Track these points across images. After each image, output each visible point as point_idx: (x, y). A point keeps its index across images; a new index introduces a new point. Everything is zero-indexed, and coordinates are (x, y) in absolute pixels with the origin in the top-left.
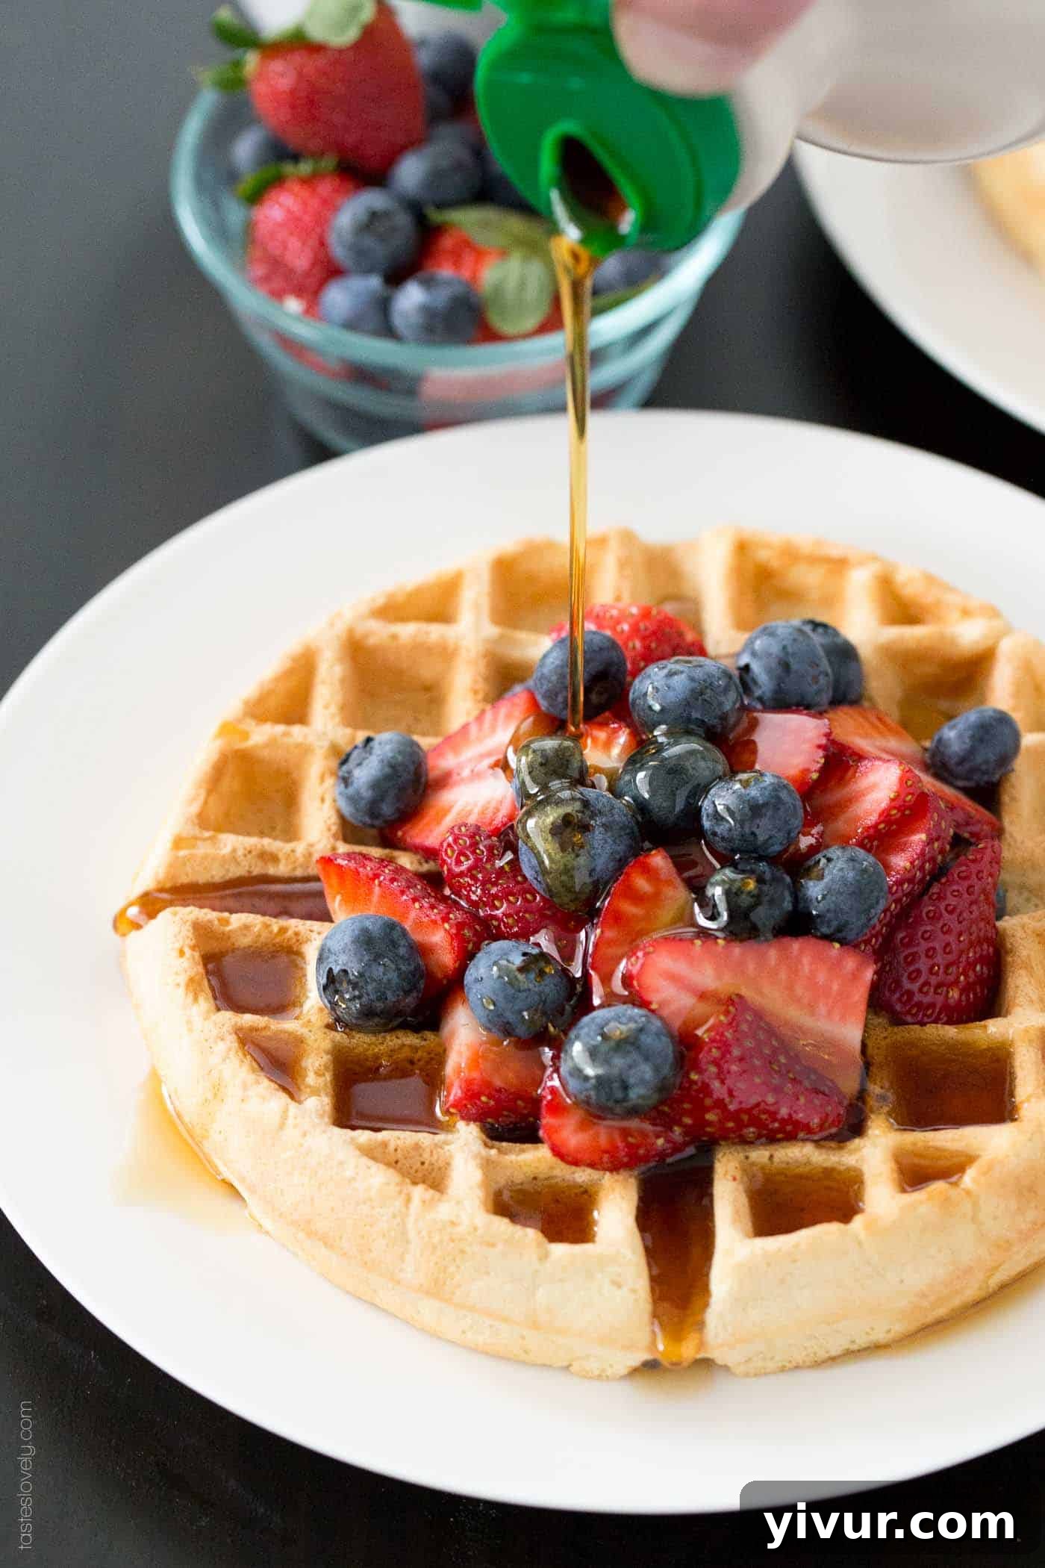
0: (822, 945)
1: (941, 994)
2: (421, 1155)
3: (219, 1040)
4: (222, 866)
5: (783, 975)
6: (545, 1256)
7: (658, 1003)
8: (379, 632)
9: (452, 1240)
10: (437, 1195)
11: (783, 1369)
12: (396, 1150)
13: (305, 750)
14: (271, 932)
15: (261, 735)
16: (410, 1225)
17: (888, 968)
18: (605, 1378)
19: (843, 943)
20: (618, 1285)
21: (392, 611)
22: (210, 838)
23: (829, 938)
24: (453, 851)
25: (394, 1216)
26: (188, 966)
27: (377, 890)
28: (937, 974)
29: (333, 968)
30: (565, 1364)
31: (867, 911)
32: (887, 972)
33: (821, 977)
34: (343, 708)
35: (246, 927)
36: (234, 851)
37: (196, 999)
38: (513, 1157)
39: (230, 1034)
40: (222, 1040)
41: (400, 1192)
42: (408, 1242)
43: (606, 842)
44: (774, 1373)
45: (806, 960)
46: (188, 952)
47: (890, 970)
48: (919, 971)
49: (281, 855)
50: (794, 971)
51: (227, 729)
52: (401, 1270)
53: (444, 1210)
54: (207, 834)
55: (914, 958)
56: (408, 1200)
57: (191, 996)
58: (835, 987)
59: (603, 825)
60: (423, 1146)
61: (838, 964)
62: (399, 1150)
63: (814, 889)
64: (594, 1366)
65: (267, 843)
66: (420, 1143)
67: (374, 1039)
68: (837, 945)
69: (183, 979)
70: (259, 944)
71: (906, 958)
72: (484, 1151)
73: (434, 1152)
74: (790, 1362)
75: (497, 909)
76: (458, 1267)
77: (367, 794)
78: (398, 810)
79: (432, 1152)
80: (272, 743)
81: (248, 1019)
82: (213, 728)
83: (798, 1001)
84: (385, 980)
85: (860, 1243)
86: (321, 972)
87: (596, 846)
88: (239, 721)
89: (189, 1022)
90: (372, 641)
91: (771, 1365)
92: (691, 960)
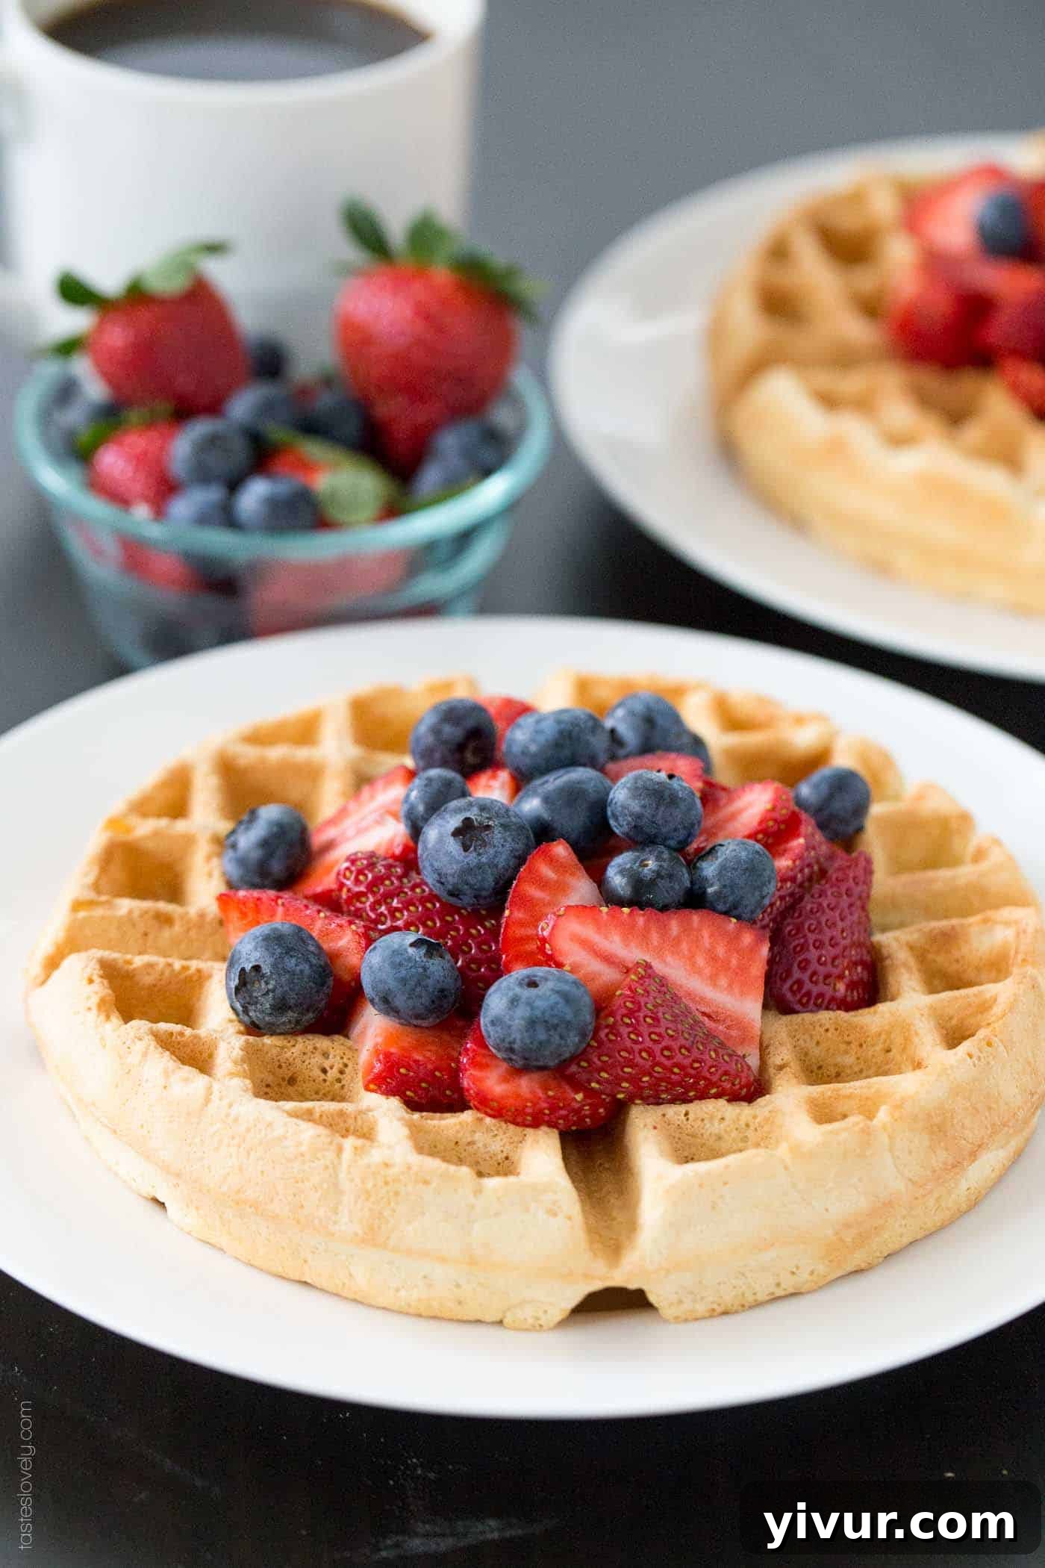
0: (720, 919)
1: (829, 985)
2: (345, 1122)
3: (136, 1040)
4: (119, 928)
5: (684, 946)
6: (478, 1192)
7: (570, 965)
8: (248, 755)
9: (386, 1183)
10: (367, 1143)
11: (712, 1314)
12: (321, 1116)
13: (189, 840)
14: (173, 970)
15: (144, 828)
16: (342, 1176)
17: (777, 959)
18: (538, 1328)
19: (738, 918)
20: (553, 1213)
21: (257, 738)
22: (107, 902)
23: (727, 913)
24: (351, 872)
25: (327, 1167)
26: (100, 989)
27: (280, 910)
28: (824, 964)
29: (246, 966)
30: (498, 1319)
31: (760, 888)
32: (777, 963)
33: (721, 951)
34: (223, 809)
35: (150, 966)
36: (130, 912)
37: (108, 1017)
38: (435, 1122)
39: (148, 1035)
40: (140, 1039)
41: (331, 1143)
42: (342, 1193)
43: (505, 841)
44: (704, 1318)
45: (706, 934)
46: (97, 980)
47: (780, 959)
48: (807, 961)
49: (176, 916)
50: (697, 942)
51: (113, 823)
52: (335, 1223)
53: (376, 1155)
54: (104, 898)
55: (804, 947)
56: (340, 1150)
57: (102, 1017)
58: (734, 962)
59: (502, 825)
60: (348, 1112)
61: (736, 937)
62: (324, 1117)
63: (709, 869)
64: (528, 1313)
65: (162, 906)
66: (344, 1109)
67: (285, 1042)
68: (734, 920)
69: (95, 1000)
70: (162, 982)
71: (795, 947)
72: (407, 1116)
73: (359, 1117)
74: (719, 1305)
75: (398, 919)
76: (394, 1211)
77: (256, 855)
78: (288, 868)
79: (356, 1118)
80: (156, 834)
81: (163, 1026)
82: (101, 822)
83: (699, 972)
84: (298, 972)
85: (786, 1168)
86: (233, 976)
87: (497, 844)
88: (125, 816)
89: (102, 1039)
90: (242, 762)
91: (701, 1308)
92: (599, 926)
